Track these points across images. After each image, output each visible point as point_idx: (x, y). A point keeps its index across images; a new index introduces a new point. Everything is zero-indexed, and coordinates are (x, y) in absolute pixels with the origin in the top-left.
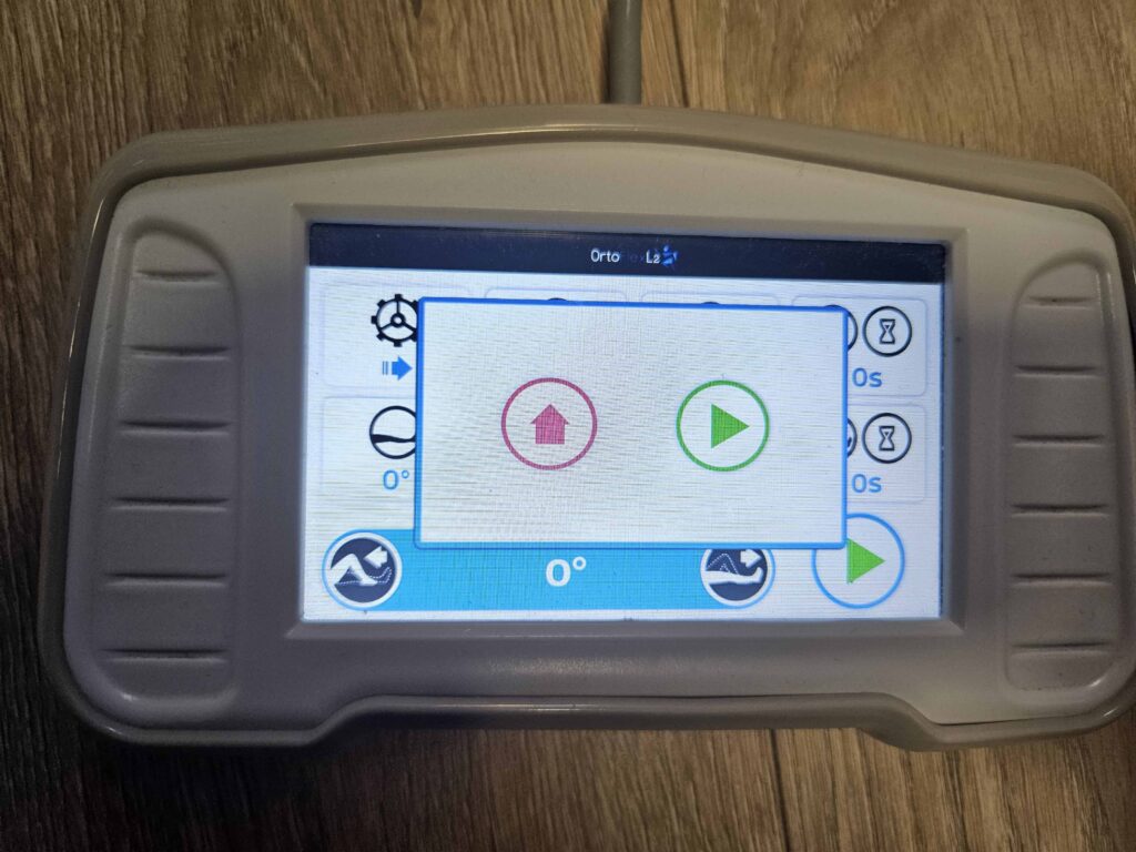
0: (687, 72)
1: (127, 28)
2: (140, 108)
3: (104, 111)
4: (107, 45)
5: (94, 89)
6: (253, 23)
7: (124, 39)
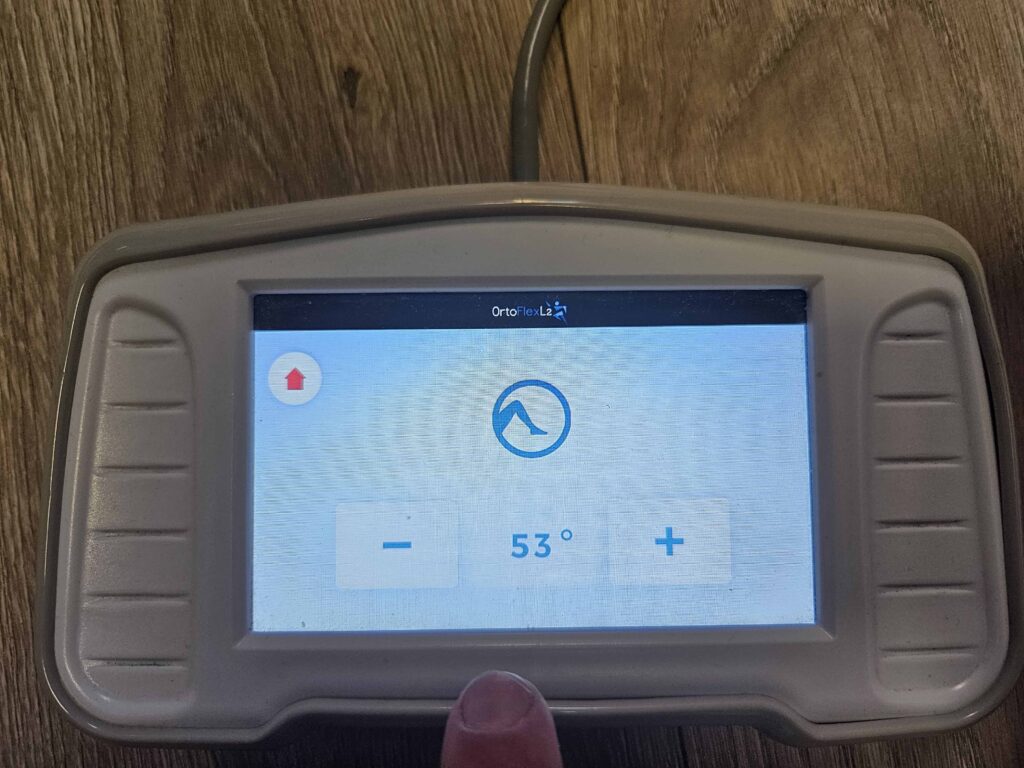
0: (585, 143)
1: (114, 130)
2: (126, 196)
3: (97, 200)
4: (98, 146)
5: (88, 182)
6: (217, 121)
7: (112, 141)
